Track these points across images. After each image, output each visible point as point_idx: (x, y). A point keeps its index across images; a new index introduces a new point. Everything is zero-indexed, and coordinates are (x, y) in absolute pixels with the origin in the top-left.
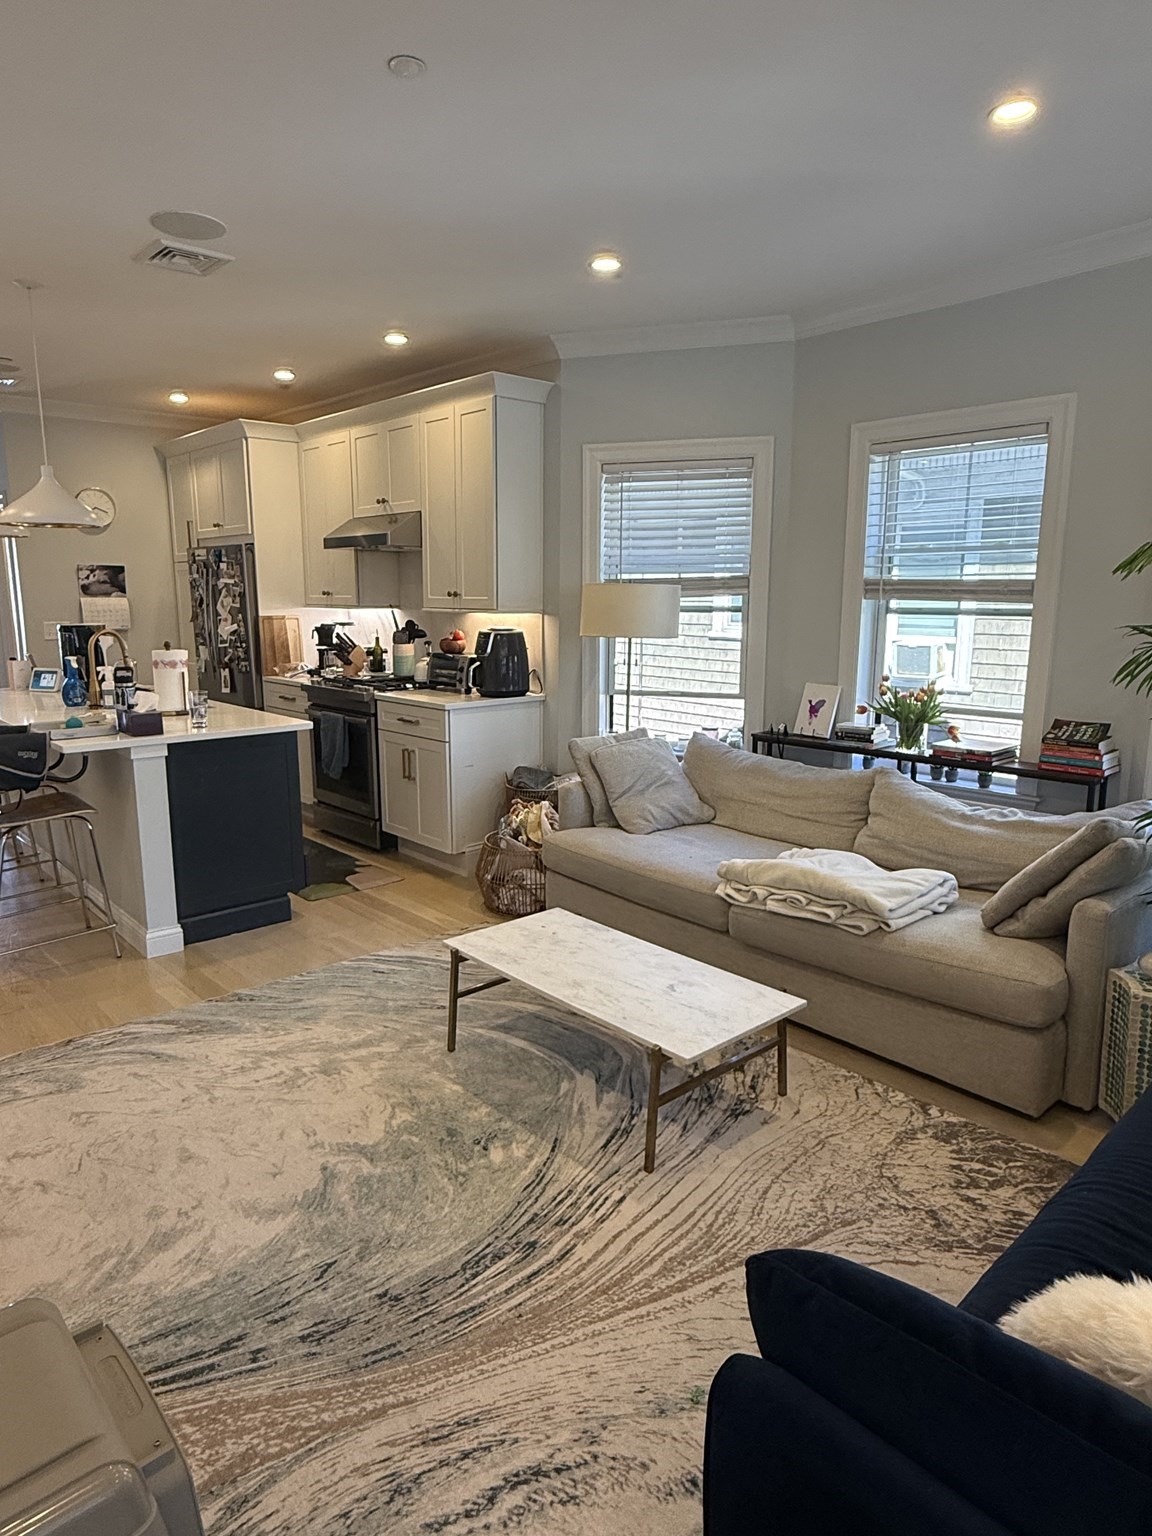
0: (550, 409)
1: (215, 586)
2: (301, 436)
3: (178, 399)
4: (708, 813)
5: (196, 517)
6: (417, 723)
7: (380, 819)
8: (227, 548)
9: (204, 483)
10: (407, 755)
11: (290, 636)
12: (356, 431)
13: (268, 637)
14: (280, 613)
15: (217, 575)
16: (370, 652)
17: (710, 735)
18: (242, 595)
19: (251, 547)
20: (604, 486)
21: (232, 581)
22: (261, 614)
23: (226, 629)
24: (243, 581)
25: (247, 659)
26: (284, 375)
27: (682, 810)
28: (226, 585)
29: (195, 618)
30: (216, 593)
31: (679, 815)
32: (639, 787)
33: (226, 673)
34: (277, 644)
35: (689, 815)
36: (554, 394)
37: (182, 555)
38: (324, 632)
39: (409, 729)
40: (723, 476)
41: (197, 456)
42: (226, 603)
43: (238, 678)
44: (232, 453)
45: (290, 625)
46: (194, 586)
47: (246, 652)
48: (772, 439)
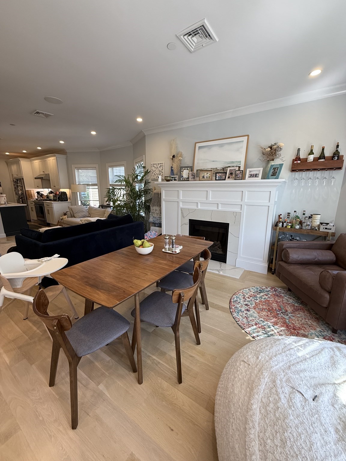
0: (67, 159)
1: (17, 185)
2: (31, 161)
3: (7, 153)
4: (90, 215)
5: (14, 173)
6: (49, 205)
7: (46, 221)
8: (19, 179)
9: (14, 168)
10: (48, 210)
11: (32, 193)
12: (39, 161)
13: (28, 194)
14: (30, 190)
15: (18, 183)
16: (46, 196)
17: (95, 206)
18: (22, 186)
19: (23, 179)
20: (76, 171)
21: (20, 184)
22: (26, 190)
23: (20, 192)
24: (22, 184)
25: (24, 197)
26: (25, 151)
27: (85, 215)
28: (19, 185)
29: (15, 191)
30: (18, 186)
31: (84, 216)
32: (78, 212)
33: (21, 200)
34: (30, 195)
35: (86, 215)
36: (67, 157)
37: (12, 180)
38: (38, 193)
39: (48, 206)
40: (92, 170)
41: (13, 163)
42: (19, 188)
43: (23, 200)
44: (18, 163)
45: (32, 192)
46: (14, 185)
47: (24, 196)
48: (98, 165)
